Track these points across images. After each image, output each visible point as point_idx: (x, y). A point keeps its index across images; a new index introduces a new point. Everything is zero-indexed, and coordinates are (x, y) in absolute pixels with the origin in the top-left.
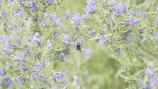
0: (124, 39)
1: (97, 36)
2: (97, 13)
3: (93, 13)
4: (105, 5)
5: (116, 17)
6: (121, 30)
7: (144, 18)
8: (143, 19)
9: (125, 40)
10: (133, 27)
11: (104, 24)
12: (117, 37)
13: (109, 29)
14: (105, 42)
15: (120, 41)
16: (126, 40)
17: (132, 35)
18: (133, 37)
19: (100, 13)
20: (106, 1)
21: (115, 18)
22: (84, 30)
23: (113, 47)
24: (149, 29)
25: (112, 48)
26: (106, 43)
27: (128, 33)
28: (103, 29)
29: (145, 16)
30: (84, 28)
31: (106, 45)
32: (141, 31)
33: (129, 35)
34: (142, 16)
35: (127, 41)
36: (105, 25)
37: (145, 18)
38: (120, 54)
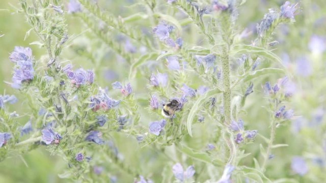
0: (88, 139)
1: (33, 136)
2: (37, 82)
3: (30, 81)
4: (53, 70)
5: (75, 89)
6: (83, 118)
7: (129, 95)
8: (125, 97)
9: (90, 141)
10: (107, 112)
11: (50, 106)
12: (75, 134)
13: (61, 116)
14: (54, 141)
15: (80, 142)
16: (93, 140)
17: (104, 132)
18: (106, 135)
19: (43, 84)
20: (54, 61)
21: (73, 92)
22: (9, 122)
23: (69, 153)
24: (136, 119)
25: (67, 156)
26: (57, 141)
27: (96, 126)
28: (47, 118)
29: (130, 91)
30: (10, 117)
31: (56, 145)
32: (121, 122)
33: (99, 132)
34: (124, 90)
35: (95, 142)
36: (52, 108)
37: (131, 96)
38: (83, 166)
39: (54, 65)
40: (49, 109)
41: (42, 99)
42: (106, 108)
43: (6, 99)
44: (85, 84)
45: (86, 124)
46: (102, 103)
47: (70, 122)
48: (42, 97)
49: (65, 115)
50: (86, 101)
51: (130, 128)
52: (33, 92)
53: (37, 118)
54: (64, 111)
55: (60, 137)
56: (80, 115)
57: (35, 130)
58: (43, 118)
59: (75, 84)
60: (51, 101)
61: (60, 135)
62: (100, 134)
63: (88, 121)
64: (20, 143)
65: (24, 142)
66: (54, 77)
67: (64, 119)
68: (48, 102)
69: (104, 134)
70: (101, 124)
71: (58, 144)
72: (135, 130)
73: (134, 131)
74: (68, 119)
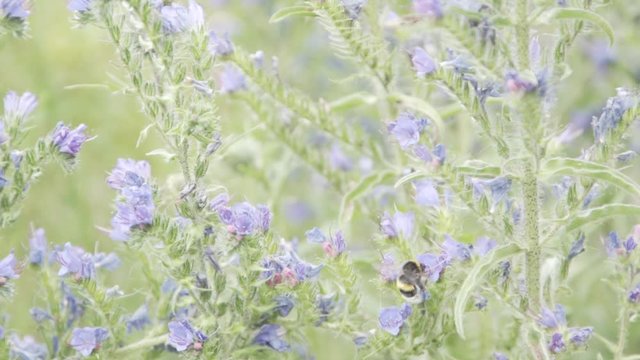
39: (194, 195)
40: (183, 281)
41: (169, 262)
42: (293, 280)
43: (100, 260)
44: (253, 233)
45: (254, 311)
46: (286, 270)
47: (223, 306)
48: (169, 259)
49: (214, 294)
50: (256, 267)
51: (341, 320)
52: (154, 248)
53: (158, 299)
54: (212, 285)
55: (204, 338)
56: (244, 295)
57: (155, 321)
58: (170, 299)
59: (235, 234)
60: (187, 266)
61: (204, 333)
62: (281, 332)
63: (258, 305)
64: (125, 348)
65: (132, 346)
66: (193, 218)
67: (212, 300)
68: (182, 268)
69: (289, 331)
70: (283, 311)
71: (200, 350)
72: (349, 323)
73: (348, 326)
74: (220, 301)
